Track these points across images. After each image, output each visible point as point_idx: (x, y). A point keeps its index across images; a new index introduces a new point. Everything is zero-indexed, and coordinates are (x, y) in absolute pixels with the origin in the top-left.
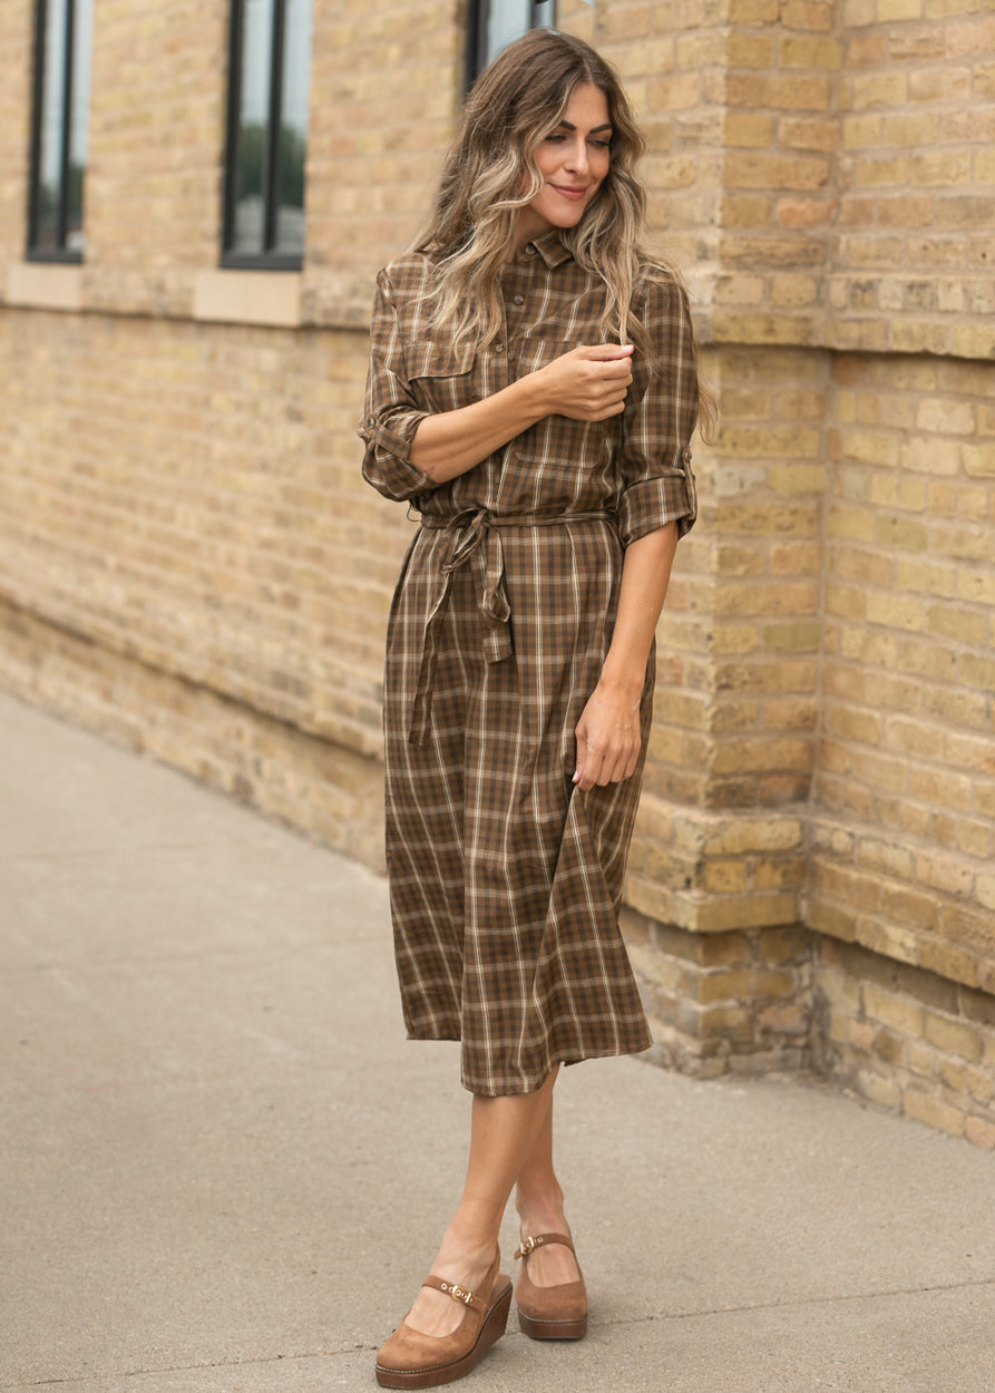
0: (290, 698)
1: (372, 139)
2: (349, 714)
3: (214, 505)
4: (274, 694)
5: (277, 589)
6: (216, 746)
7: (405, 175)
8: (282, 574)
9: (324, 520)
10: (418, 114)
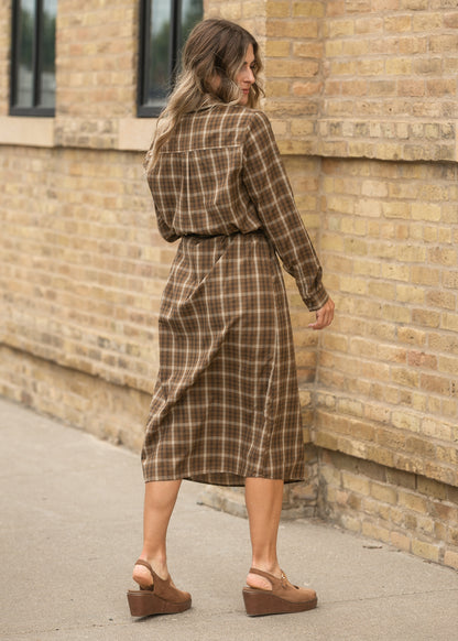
0: (51, 347)
1: (91, 47)
2: (84, 354)
3: (8, 245)
4: (43, 346)
5: (44, 289)
6: (12, 377)
7: (109, 67)
8: (46, 281)
9: (68, 251)
10: (115, 34)
